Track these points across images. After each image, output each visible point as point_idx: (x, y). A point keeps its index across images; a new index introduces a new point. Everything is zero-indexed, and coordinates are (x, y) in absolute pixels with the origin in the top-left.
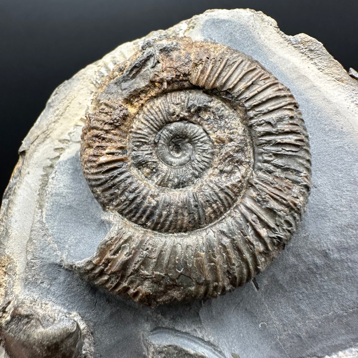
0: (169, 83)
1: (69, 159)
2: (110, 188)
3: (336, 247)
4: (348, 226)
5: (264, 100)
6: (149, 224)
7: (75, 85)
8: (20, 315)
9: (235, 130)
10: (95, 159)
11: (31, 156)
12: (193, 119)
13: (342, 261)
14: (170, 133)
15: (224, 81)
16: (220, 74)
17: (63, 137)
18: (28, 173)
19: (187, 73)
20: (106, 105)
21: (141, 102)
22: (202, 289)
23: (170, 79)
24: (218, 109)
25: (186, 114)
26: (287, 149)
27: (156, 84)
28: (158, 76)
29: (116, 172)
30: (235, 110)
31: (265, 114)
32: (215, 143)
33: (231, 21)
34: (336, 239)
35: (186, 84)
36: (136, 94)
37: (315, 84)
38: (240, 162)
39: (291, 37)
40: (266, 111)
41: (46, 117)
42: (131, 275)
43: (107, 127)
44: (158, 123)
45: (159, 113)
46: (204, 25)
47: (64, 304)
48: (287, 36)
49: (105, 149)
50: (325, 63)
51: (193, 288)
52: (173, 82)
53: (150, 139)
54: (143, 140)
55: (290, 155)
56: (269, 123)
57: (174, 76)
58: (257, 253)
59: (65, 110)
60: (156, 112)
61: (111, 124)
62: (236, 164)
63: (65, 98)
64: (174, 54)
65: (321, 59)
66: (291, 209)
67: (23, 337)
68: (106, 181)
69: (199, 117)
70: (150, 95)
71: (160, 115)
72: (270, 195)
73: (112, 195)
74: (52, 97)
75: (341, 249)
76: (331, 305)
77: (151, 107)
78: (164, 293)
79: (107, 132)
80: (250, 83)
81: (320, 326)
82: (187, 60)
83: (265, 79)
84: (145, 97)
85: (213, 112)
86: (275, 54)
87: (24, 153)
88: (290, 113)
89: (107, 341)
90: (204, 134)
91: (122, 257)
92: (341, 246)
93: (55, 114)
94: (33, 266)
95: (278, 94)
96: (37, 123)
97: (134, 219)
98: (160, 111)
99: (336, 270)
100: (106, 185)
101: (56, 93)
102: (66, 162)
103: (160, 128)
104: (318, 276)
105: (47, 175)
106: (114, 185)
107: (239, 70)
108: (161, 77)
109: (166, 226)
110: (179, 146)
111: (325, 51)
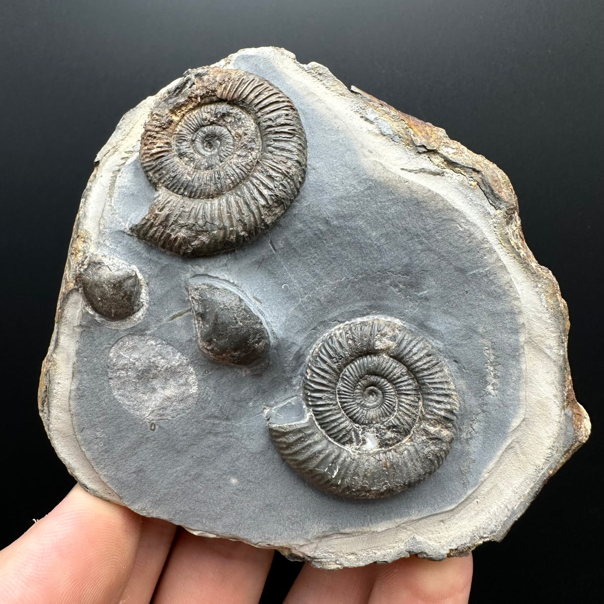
0: (202, 98)
1: (132, 163)
2: (159, 170)
3: (334, 215)
4: (341, 198)
5: (267, 104)
6: (186, 193)
7: (138, 112)
8: (94, 263)
9: (249, 128)
10: (149, 152)
11: (103, 165)
12: (220, 123)
13: (341, 227)
14: (204, 133)
15: (240, 93)
16: (237, 89)
17: (128, 150)
18: (102, 176)
19: (214, 89)
20: (157, 114)
21: (183, 112)
22: (222, 233)
23: (202, 94)
24: (237, 114)
25: (215, 119)
26: (283, 136)
27: (193, 99)
28: (194, 93)
29: (163, 159)
30: (250, 114)
31: (268, 113)
32: (235, 138)
33: (256, 56)
34: (333, 209)
35: (214, 98)
36: (179, 107)
37: (321, 99)
38: (252, 149)
39: (305, 66)
40: (268, 112)
41: (115, 137)
42: (171, 225)
43: (157, 129)
44: (194, 126)
45: (195, 119)
46: (236, 61)
47: (126, 260)
48: (301, 65)
49: (155, 145)
50: (331, 83)
51: (215, 232)
52: (205, 97)
53: (188, 137)
54: (183, 138)
55: (285, 140)
56: (270, 119)
57: (205, 93)
58: (260, 206)
59: (131, 130)
60: (193, 119)
61: (160, 127)
62: (249, 151)
63: (130, 122)
64: (205, 78)
65: (328, 80)
66: (285, 176)
67: (96, 278)
68: (157, 166)
69: (225, 121)
70: (189, 108)
71: (196, 121)
72: (271, 168)
73: (160, 175)
74: (121, 122)
75: (338, 217)
76: (342, 270)
77: (190, 116)
78: (196, 237)
79: (157, 132)
80: (258, 93)
81: (336, 291)
82: (214, 81)
83: (269, 91)
84: (185, 109)
85: (234, 117)
86: (291, 78)
87: (98, 162)
88: (286, 112)
89: (159, 292)
90: (228, 132)
91: (166, 211)
92: (338, 214)
93: (123, 134)
94: (104, 234)
95: (278, 100)
96: (109, 141)
97: (176, 190)
98: (196, 118)
99: (338, 236)
100: (156, 169)
101: (124, 119)
102: (129, 165)
103: (196, 130)
104: (324, 242)
105: (116, 177)
106: (162, 168)
107: (251, 85)
108: (196, 93)
109: (198, 194)
110: (211, 143)
111: (330, 73)
